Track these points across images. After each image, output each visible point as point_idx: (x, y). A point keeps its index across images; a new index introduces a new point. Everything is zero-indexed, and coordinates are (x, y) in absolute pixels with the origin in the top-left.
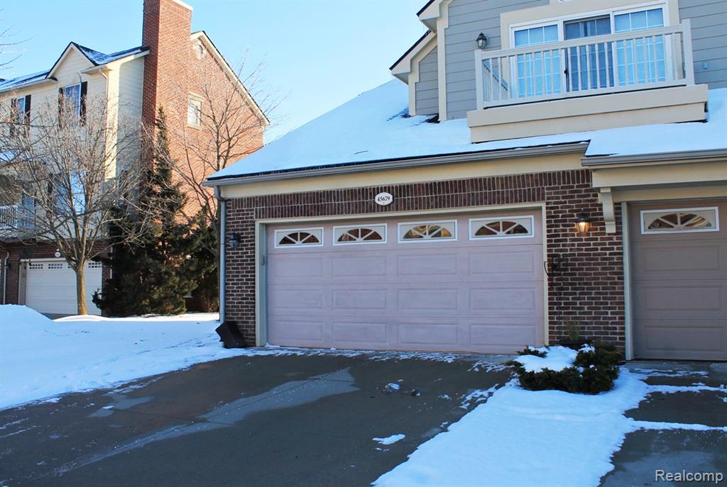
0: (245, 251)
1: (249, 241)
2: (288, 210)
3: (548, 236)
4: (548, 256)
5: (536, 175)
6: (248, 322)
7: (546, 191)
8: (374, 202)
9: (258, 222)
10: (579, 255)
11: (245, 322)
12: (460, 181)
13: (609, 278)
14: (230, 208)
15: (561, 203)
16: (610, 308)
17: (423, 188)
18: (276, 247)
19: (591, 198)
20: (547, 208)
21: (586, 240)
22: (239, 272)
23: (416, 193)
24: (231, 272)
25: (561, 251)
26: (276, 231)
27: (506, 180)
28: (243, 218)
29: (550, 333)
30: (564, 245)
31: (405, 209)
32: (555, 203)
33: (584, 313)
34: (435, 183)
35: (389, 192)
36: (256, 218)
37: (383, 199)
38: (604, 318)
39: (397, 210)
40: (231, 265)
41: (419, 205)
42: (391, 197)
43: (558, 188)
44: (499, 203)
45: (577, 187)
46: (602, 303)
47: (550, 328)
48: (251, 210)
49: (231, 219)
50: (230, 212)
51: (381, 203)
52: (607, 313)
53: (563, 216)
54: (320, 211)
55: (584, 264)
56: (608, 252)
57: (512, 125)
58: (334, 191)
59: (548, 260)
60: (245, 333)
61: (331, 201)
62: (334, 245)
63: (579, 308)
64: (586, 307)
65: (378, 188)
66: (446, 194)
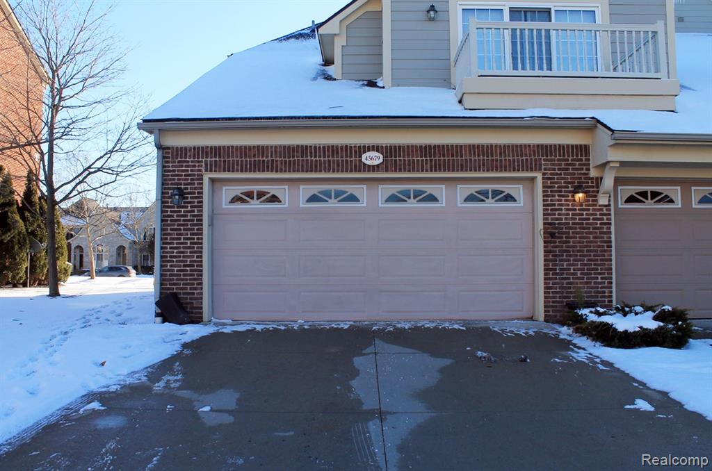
0: (189, 209)
1: (196, 198)
2: (250, 164)
3: (544, 205)
4: (545, 224)
5: (534, 146)
6: (193, 294)
7: (543, 162)
8: (361, 161)
9: (206, 177)
10: (573, 224)
11: (189, 294)
12: (457, 146)
13: (599, 246)
14: (169, 158)
15: (557, 174)
16: (600, 274)
17: (417, 150)
18: (224, 206)
19: (584, 171)
20: (543, 178)
21: (579, 210)
22: (181, 234)
23: (408, 155)
24: (169, 234)
25: (557, 219)
26: (224, 188)
27: (505, 149)
28: (187, 171)
29: (545, 297)
30: (559, 214)
31: (395, 171)
32: (551, 174)
33: (578, 278)
34: (430, 146)
35: (378, 151)
36: (206, 170)
37: (372, 159)
38: (595, 283)
39: (387, 171)
40: (168, 225)
41: (411, 167)
42: (381, 156)
43: (554, 160)
44: (497, 170)
45: (572, 160)
46: (593, 269)
47: (545, 293)
48: (199, 162)
49: (169, 171)
50: (168, 162)
51: (369, 163)
52: (597, 278)
53: (558, 187)
54: (291, 167)
55: (577, 233)
56: (599, 222)
57: (506, 96)
58: (311, 147)
59: (544, 228)
60: (189, 306)
61: (307, 157)
62: (301, 205)
63: (573, 274)
64: (579, 272)
65: (369, 147)
66: (442, 158)
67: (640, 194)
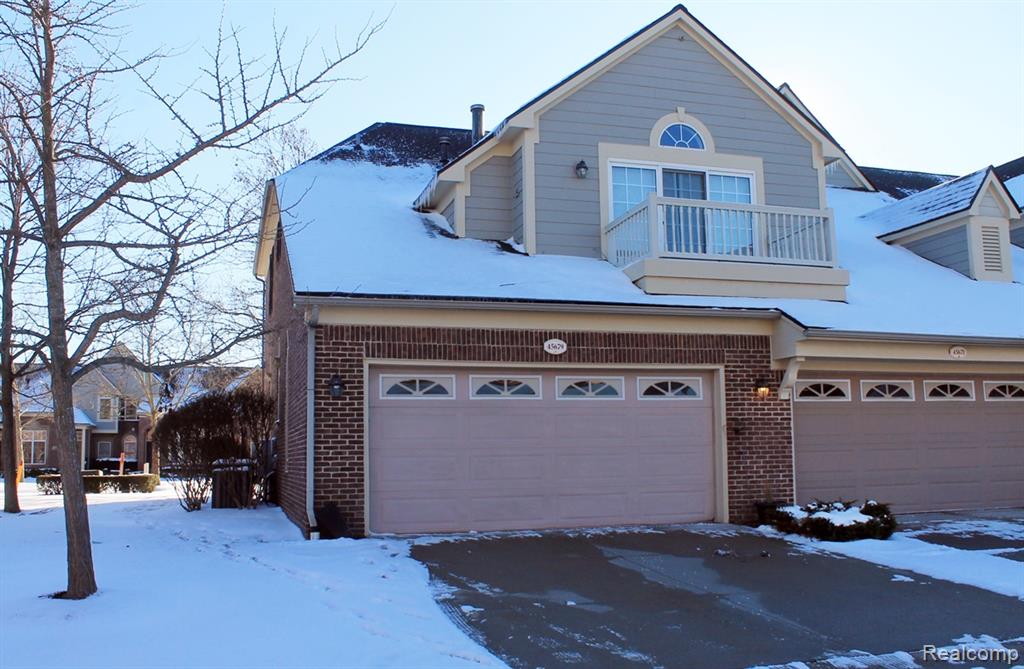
0: (348, 401)
1: (356, 388)
2: (420, 350)
3: (727, 400)
4: (728, 419)
5: (717, 336)
6: (354, 503)
7: (726, 354)
8: (542, 349)
9: (367, 362)
10: (756, 419)
11: (347, 503)
12: (641, 335)
13: (780, 443)
14: (321, 338)
15: (739, 367)
16: (781, 471)
17: (600, 338)
18: (381, 398)
19: (765, 364)
20: (726, 371)
21: (761, 405)
22: (338, 431)
23: (592, 344)
24: (323, 431)
25: (740, 415)
26: (381, 376)
27: (689, 339)
28: (345, 355)
29: (730, 498)
30: (742, 409)
31: (579, 361)
32: (734, 367)
33: (760, 477)
34: (614, 334)
35: (560, 339)
36: (368, 355)
37: (555, 347)
38: (777, 481)
39: (570, 361)
40: (322, 420)
41: (595, 357)
42: (565, 345)
43: (736, 352)
44: (681, 362)
45: (754, 352)
46: (774, 467)
47: (729, 493)
48: (357, 344)
49: (323, 355)
50: (321, 343)
51: (552, 351)
52: (779, 476)
53: (741, 380)
54: (465, 353)
55: (760, 429)
56: (779, 417)
57: (687, 281)
58: (488, 331)
59: (728, 424)
60: (348, 518)
61: (484, 343)
62: (471, 398)
63: (756, 472)
64: (762, 470)
65: (550, 333)
66: (626, 348)
67: (813, 387)
